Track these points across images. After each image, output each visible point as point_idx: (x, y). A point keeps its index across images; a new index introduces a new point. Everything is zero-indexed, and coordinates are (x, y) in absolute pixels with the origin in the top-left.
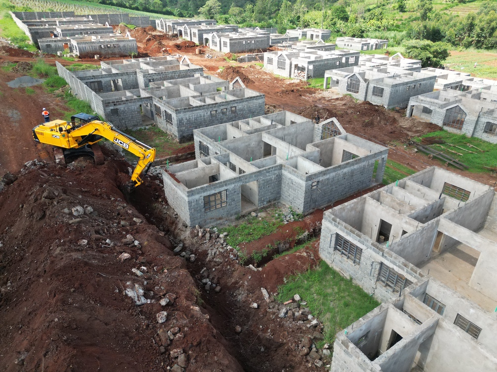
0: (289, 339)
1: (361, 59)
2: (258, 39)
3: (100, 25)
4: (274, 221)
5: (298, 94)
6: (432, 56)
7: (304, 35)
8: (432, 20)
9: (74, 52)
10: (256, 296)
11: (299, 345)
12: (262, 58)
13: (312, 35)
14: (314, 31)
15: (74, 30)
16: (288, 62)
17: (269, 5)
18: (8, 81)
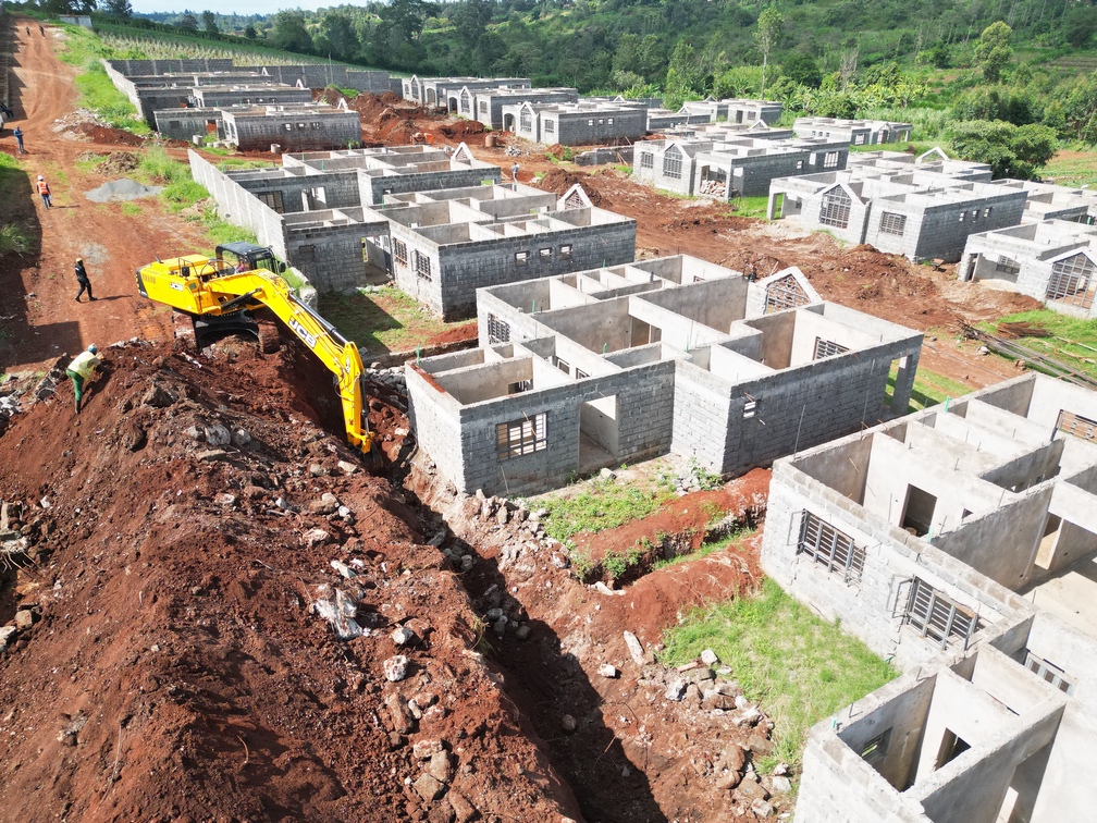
0: (689, 749)
1: (850, 159)
2: (621, 117)
3: (284, 86)
4: (655, 489)
5: (708, 230)
6: (1013, 155)
7: (723, 113)
8: (1012, 84)
9: (229, 137)
10: (613, 649)
11: (714, 764)
12: (629, 158)
13: (740, 114)
14: (744, 104)
15: (229, 93)
16: (687, 161)
17: (646, 53)
18: (87, 190)
